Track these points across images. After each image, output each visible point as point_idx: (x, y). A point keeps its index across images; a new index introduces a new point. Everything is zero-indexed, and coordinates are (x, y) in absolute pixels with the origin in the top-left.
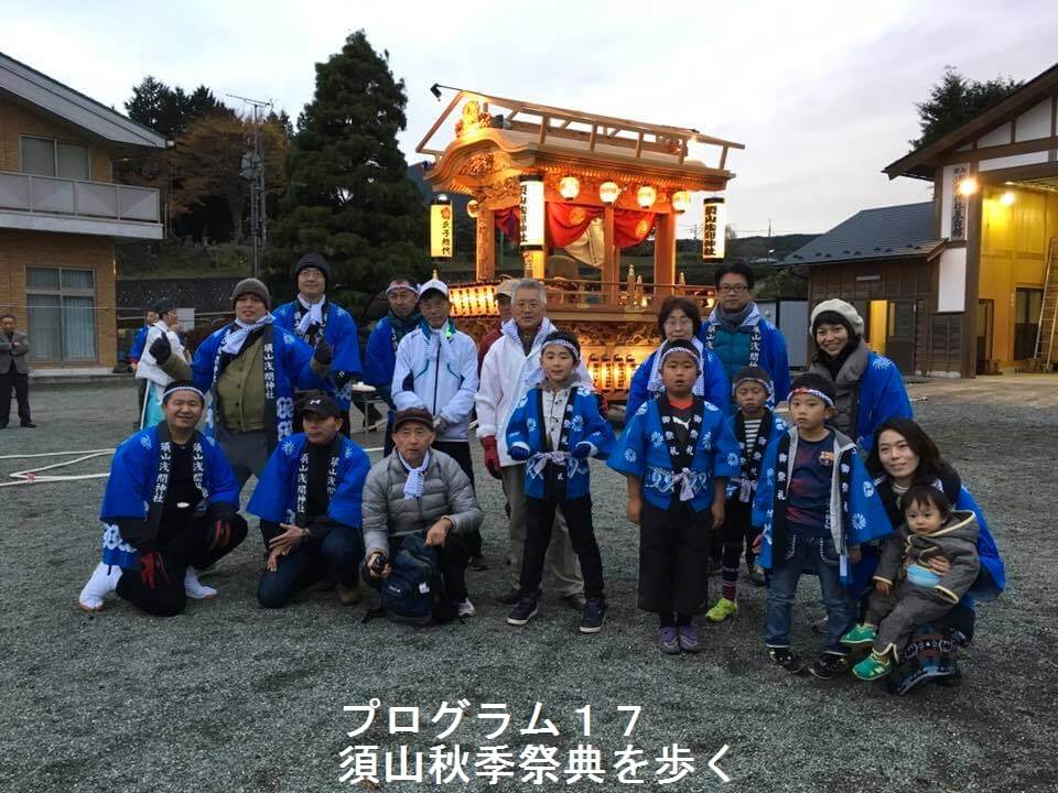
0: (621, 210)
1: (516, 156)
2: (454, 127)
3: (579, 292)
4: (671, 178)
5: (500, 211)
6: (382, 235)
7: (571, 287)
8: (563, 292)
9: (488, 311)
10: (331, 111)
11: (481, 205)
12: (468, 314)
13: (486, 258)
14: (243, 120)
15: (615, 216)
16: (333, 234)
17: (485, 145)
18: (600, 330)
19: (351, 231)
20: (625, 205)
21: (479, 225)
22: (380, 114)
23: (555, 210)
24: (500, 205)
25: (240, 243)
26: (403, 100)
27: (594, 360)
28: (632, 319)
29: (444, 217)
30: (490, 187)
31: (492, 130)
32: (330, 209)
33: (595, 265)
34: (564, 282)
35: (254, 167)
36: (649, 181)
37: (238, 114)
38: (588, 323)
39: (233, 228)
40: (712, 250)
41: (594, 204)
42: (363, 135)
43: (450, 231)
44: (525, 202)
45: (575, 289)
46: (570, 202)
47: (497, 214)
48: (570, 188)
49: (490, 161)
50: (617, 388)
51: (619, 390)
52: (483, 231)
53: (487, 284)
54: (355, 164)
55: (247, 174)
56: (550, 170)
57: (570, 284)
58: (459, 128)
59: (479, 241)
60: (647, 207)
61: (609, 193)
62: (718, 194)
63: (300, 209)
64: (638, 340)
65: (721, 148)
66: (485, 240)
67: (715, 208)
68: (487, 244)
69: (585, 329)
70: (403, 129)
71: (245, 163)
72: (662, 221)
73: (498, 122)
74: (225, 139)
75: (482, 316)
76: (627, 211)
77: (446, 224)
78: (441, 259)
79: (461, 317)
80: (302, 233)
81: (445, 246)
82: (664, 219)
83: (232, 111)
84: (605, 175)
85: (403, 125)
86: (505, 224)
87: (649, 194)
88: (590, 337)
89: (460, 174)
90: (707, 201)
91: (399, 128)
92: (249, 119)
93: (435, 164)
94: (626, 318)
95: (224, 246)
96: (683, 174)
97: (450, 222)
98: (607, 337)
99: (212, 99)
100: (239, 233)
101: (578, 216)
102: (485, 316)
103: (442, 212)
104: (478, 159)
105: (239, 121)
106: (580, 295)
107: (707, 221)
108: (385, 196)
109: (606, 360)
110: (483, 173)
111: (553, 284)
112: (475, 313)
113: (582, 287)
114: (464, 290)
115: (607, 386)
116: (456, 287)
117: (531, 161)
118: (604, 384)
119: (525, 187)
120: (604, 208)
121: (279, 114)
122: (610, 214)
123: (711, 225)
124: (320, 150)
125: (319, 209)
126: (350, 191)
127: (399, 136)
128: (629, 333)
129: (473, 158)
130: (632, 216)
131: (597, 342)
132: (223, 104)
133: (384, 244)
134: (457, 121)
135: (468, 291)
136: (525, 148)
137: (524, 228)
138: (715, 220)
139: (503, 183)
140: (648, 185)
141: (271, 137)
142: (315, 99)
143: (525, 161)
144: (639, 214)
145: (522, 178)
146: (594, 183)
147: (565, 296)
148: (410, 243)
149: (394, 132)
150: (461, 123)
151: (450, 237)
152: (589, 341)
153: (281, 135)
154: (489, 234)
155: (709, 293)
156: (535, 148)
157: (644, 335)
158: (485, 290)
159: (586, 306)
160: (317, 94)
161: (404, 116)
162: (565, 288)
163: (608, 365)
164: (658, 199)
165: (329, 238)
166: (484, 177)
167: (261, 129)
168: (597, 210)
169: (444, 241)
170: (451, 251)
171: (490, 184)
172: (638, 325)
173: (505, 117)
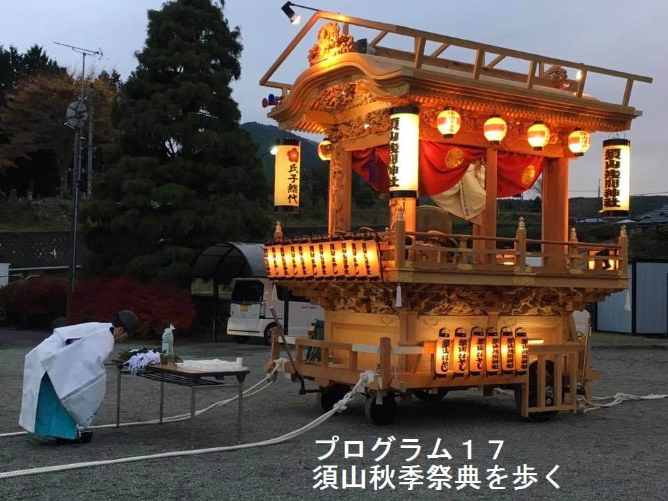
0: (505, 152)
1: (384, 84)
2: (308, 54)
3: (460, 250)
4: (567, 115)
5: (360, 151)
6: (211, 187)
7: (448, 243)
8: (441, 249)
9: (347, 272)
10: (162, 57)
11: (336, 145)
12: (320, 274)
13: (342, 208)
14: (75, 77)
15: (498, 159)
16: (158, 186)
17: (345, 73)
18: (482, 297)
19: (178, 183)
20: (511, 147)
21: (333, 169)
22: (213, 62)
23: (428, 151)
24: (359, 145)
25: (65, 197)
26: (238, 48)
27: (478, 334)
28: (523, 283)
29: (291, 160)
30: (348, 124)
31: (355, 55)
32: (157, 159)
33: (467, 218)
34: (440, 236)
35: (79, 115)
36: (541, 118)
37: (69, 72)
38: (467, 287)
39: (58, 183)
40: (615, 201)
41: (476, 144)
42: (195, 83)
43: (298, 176)
44: (396, 138)
45: (453, 246)
46: (449, 141)
47: (355, 157)
48: (449, 123)
49: (351, 92)
50: (506, 369)
51: (507, 373)
52: (338, 175)
53: (346, 239)
54: (185, 111)
55: (71, 123)
56: (425, 102)
57: (447, 239)
58: (314, 55)
59: (332, 188)
60: (539, 148)
61: (495, 132)
62: (621, 135)
63: (124, 159)
64: (526, 309)
65: (625, 80)
66: (340, 186)
67: (618, 151)
68: (341, 192)
69: (464, 294)
70: (236, 78)
71: (70, 112)
72: (552, 166)
73: (361, 46)
74: (55, 95)
75: (338, 278)
76: (511, 154)
77: (293, 168)
78: (286, 208)
79: (311, 278)
80: (126, 184)
81: (291, 193)
82: (554, 163)
83: (64, 70)
84: (490, 108)
85: (237, 74)
86: (364, 167)
87: (542, 133)
88: (470, 305)
89: (312, 108)
90: (606, 143)
91: (233, 77)
92: (81, 78)
93: (281, 98)
94: (516, 281)
95: (49, 201)
96: (582, 110)
97: (298, 165)
98: (491, 305)
99: (45, 58)
100: (64, 188)
101: (455, 158)
102: (342, 277)
103: (289, 153)
104: (336, 90)
105: (70, 80)
106: (460, 253)
107: (607, 167)
108: (216, 144)
109: (492, 334)
110: (342, 106)
111: (426, 239)
112: (329, 273)
113: (463, 244)
114: (316, 246)
115: (494, 367)
116: (305, 242)
117: (405, 88)
118: (489, 364)
119: (397, 120)
120: (485, 149)
121: (110, 74)
122: (493, 156)
123: (613, 172)
124: (149, 98)
125: (145, 159)
126: (178, 141)
127: (233, 84)
128: (516, 300)
129: (330, 89)
130: (517, 159)
131: (478, 311)
132: (55, 63)
133: (212, 197)
134: (311, 47)
135: (321, 247)
136: (398, 73)
137: (395, 170)
138: (618, 165)
139: (364, 118)
140: (541, 122)
141: (101, 94)
142: (146, 46)
143: (396, 89)
144: (527, 157)
145: (392, 111)
146: (475, 119)
147: (442, 253)
148: (241, 195)
149: (227, 80)
150: (317, 48)
151: (297, 183)
152: (469, 309)
153: (112, 93)
154: (344, 181)
155: (611, 253)
156: (411, 74)
157: (533, 303)
158: (344, 246)
159: (468, 267)
160: (148, 42)
161: (238, 64)
162: (443, 245)
163: (495, 341)
164: (551, 138)
165: (155, 189)
166: (342, 111)
167: (92, 85)
168: (477, 151)
169: (290, 187)
170: (298, 199)
171: (348, 121)
172: (527, 290)
173: (369, 42)
